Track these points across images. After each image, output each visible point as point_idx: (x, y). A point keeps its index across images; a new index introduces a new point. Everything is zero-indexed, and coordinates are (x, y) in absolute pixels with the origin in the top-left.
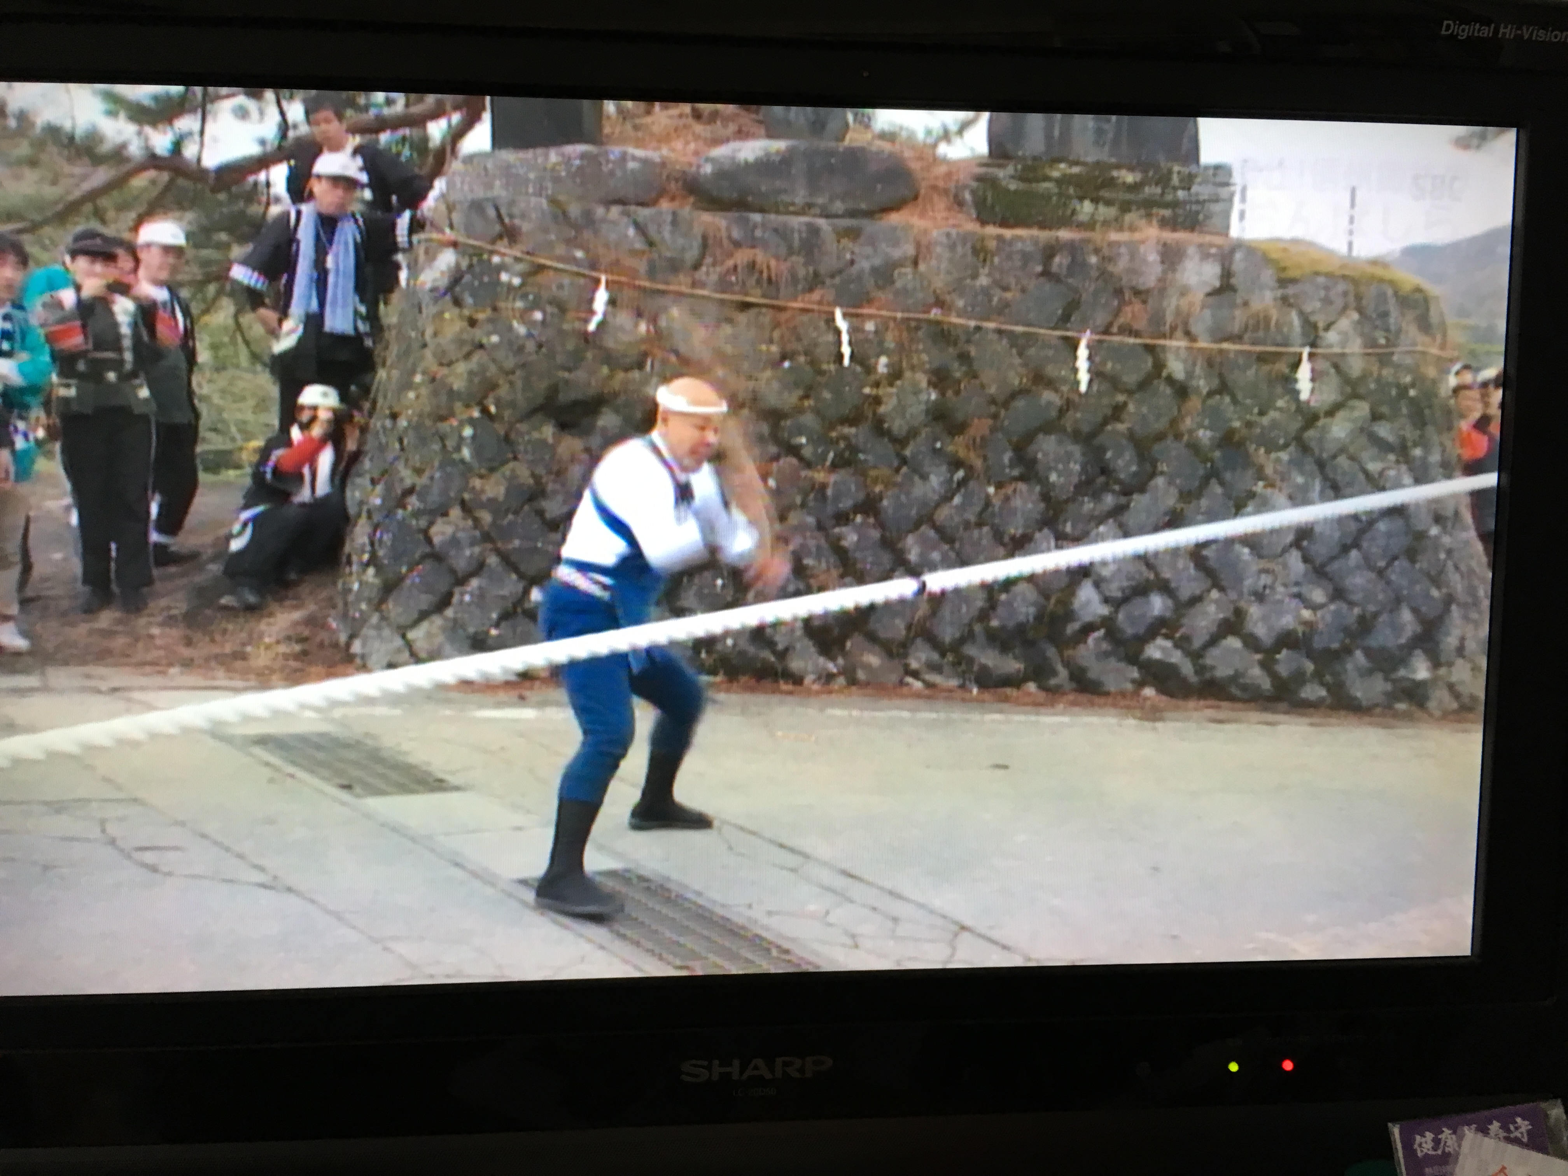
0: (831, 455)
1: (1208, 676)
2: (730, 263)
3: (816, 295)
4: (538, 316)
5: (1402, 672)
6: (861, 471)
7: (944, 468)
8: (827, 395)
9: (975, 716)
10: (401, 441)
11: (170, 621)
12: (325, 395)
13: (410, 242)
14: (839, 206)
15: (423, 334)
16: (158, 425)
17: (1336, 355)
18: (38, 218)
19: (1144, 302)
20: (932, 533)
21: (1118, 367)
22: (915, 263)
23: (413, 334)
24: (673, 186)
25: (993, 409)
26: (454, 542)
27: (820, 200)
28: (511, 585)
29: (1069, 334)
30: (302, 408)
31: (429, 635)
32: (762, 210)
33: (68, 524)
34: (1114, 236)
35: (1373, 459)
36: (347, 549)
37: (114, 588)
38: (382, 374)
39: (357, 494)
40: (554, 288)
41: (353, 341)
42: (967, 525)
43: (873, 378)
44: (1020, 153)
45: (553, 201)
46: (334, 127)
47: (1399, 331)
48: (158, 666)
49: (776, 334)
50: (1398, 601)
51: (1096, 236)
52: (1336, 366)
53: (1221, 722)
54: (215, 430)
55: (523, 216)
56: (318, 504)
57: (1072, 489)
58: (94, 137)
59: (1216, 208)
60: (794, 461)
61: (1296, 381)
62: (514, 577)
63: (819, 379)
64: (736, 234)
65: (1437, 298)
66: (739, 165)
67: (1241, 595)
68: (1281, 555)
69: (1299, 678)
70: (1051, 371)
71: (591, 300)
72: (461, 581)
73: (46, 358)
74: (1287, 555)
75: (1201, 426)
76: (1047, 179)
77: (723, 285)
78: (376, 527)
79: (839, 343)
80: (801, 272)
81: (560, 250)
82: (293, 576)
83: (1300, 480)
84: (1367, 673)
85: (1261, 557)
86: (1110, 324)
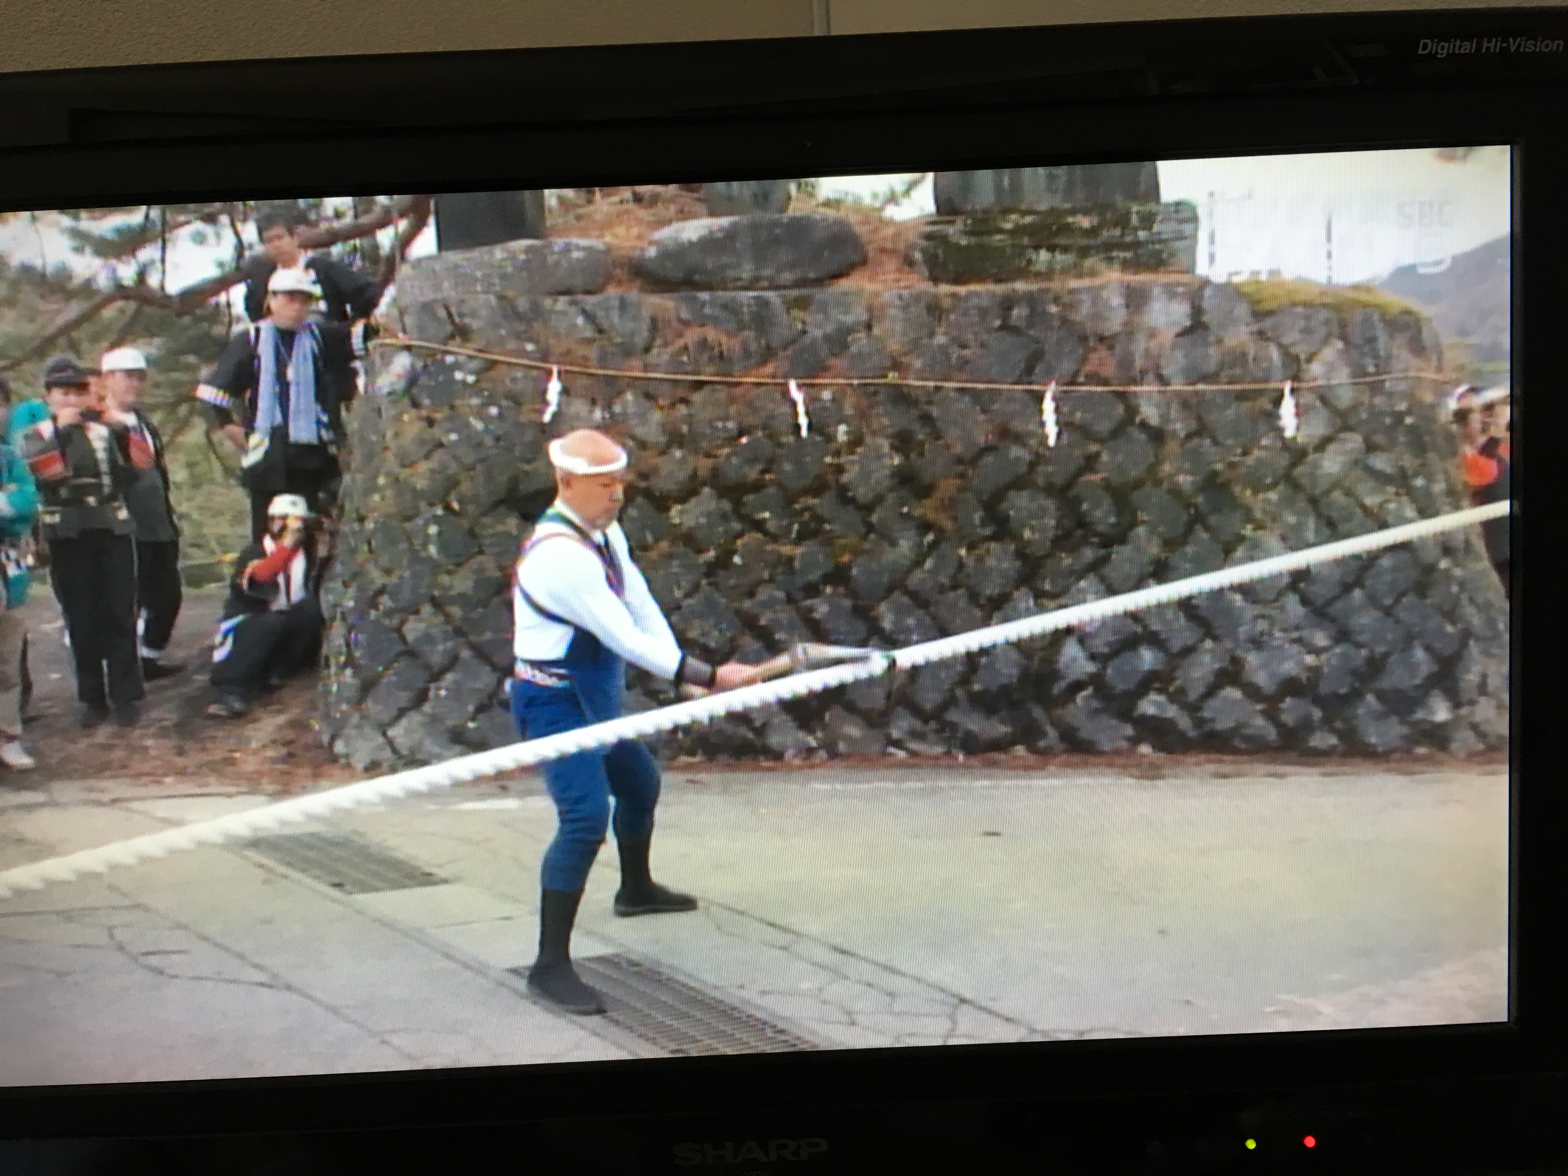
0: (796, 527)
1: (1207, 728)
2: (680, 343)
3: (770, 368)
4: (494, 411)
5: (1420, 715)
6: (829, 541)
7: (913, 533)
8: (787, 467)
9: (964, 783)
10: (369, 543)
11: (164, 732)
12: (294, 504)
13: (366, 349)
14: (787, 277)
15: (384, 437)
16: (139, 545)
17: (1322, 387)
18: (18, 354)
19: (1111, 348)
20: (905, 600)
21: (1089, 416)
22: (869, 327)
23: (374, 438)
24: (618, 272)
25: (960, 468)
26: (428, 638)
27: (767, 272)
28: (485, 678)
29: (1035, 387)
30: (273, 518)
31: (408, 731)
32: (709, 287)
33: (63, 645)
34: (1073, 284)
35: (1373, 492)
36: (325, 650)
37: (109, 702)
38: (347, 478)
39: (331, 598)
40: (508, 382)
41: (318, 449)
42: (942, 590)
43: (833, 446)
44: (969, 207)
45: (501, 298)
46: (287, 243)
47: (1389, 357)
48: (155, 777)
49: (732, 410)
50: (1409, 639)
51: (1055, 285)
52: (1324, 400)
53: (1225, 776)
54: (194, 545)
55: (474, 314)
56: (296, 610)
57: (1049, 544)
58: (64, 274)
59: (1180, 244)
60: (759, 536)
61: (1278, 417)
62: (488, 669)
63: (780, 451)
64: (685, 315)
65: (1429, 320)
66: (683, 244)
67: (1236, 641)
68: (1276, 600)
69: (1307, 726)
70: (1017, 425)
71: (544, 392)
72: (437, 677)
73: (31, 488)
74: (1284, 599)
75: (1180, 471)
76: (1001, 231)
77: (676, 365)
78: (350, 628)
79: (796, 414)
80: (753, 347)
81: (512, 345)
82: (275, 681)
83: (1291, 519)
84: (1380, 717)
85: (1255, 602)
86: (1076, 374)
